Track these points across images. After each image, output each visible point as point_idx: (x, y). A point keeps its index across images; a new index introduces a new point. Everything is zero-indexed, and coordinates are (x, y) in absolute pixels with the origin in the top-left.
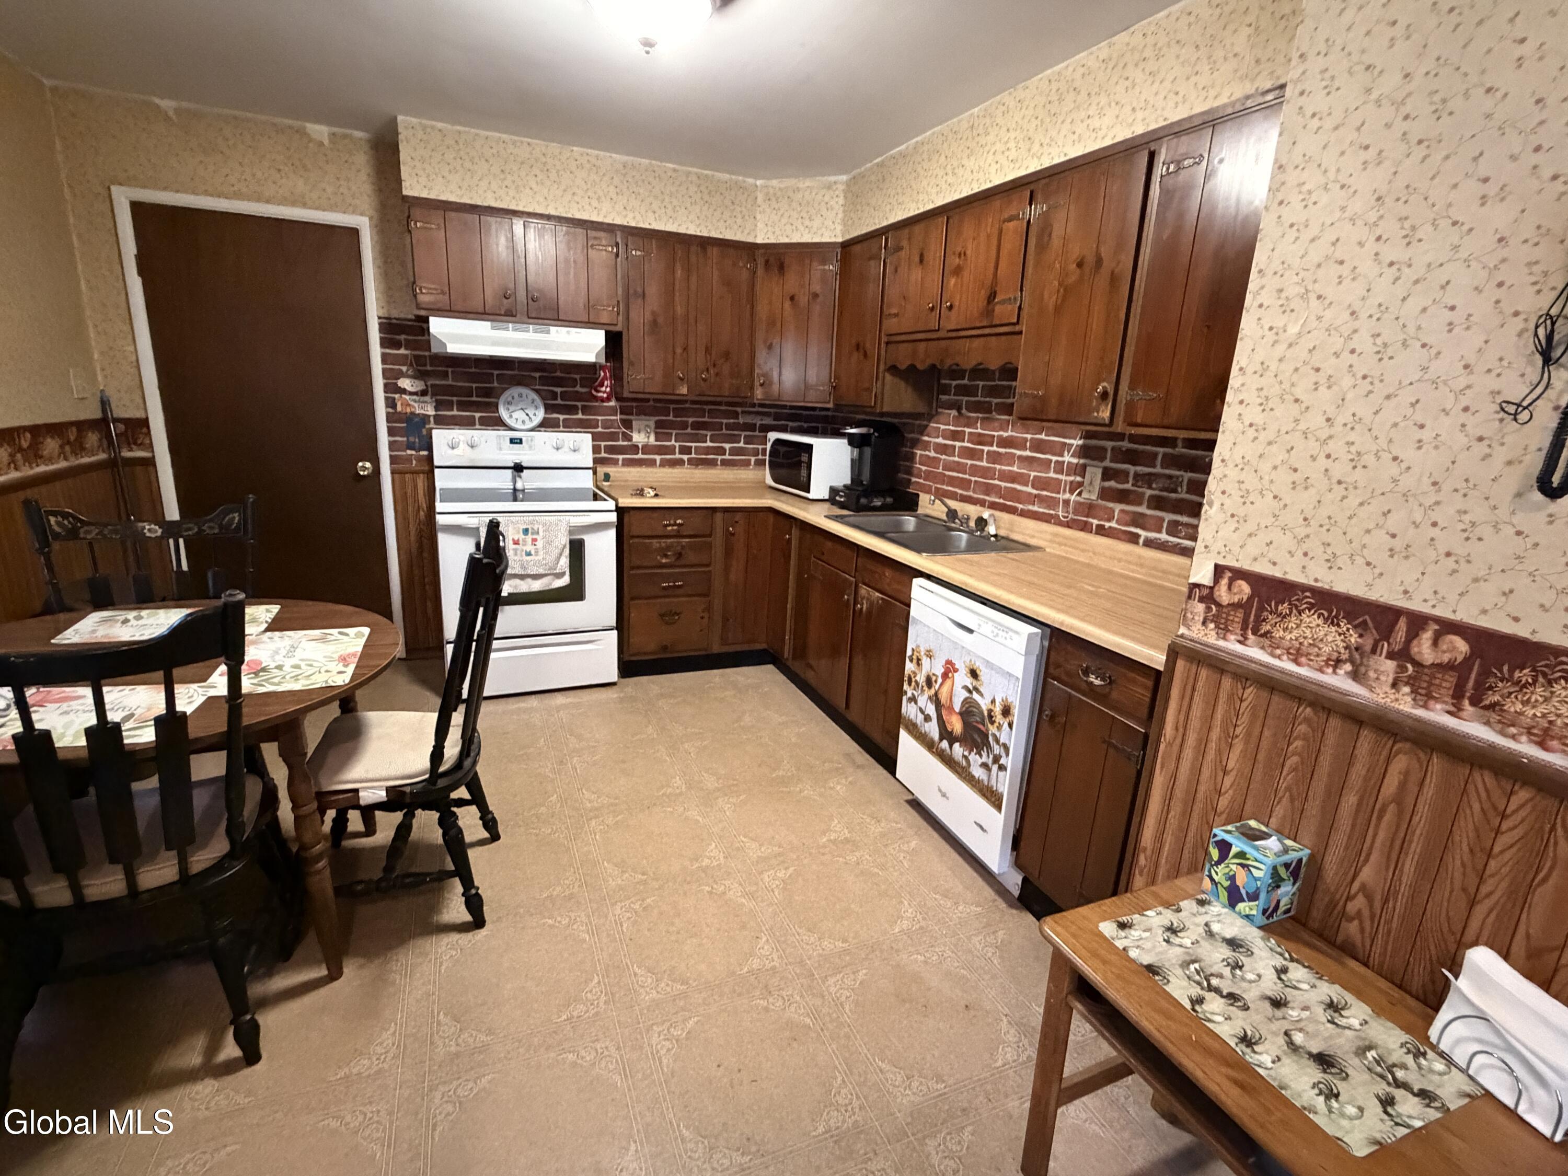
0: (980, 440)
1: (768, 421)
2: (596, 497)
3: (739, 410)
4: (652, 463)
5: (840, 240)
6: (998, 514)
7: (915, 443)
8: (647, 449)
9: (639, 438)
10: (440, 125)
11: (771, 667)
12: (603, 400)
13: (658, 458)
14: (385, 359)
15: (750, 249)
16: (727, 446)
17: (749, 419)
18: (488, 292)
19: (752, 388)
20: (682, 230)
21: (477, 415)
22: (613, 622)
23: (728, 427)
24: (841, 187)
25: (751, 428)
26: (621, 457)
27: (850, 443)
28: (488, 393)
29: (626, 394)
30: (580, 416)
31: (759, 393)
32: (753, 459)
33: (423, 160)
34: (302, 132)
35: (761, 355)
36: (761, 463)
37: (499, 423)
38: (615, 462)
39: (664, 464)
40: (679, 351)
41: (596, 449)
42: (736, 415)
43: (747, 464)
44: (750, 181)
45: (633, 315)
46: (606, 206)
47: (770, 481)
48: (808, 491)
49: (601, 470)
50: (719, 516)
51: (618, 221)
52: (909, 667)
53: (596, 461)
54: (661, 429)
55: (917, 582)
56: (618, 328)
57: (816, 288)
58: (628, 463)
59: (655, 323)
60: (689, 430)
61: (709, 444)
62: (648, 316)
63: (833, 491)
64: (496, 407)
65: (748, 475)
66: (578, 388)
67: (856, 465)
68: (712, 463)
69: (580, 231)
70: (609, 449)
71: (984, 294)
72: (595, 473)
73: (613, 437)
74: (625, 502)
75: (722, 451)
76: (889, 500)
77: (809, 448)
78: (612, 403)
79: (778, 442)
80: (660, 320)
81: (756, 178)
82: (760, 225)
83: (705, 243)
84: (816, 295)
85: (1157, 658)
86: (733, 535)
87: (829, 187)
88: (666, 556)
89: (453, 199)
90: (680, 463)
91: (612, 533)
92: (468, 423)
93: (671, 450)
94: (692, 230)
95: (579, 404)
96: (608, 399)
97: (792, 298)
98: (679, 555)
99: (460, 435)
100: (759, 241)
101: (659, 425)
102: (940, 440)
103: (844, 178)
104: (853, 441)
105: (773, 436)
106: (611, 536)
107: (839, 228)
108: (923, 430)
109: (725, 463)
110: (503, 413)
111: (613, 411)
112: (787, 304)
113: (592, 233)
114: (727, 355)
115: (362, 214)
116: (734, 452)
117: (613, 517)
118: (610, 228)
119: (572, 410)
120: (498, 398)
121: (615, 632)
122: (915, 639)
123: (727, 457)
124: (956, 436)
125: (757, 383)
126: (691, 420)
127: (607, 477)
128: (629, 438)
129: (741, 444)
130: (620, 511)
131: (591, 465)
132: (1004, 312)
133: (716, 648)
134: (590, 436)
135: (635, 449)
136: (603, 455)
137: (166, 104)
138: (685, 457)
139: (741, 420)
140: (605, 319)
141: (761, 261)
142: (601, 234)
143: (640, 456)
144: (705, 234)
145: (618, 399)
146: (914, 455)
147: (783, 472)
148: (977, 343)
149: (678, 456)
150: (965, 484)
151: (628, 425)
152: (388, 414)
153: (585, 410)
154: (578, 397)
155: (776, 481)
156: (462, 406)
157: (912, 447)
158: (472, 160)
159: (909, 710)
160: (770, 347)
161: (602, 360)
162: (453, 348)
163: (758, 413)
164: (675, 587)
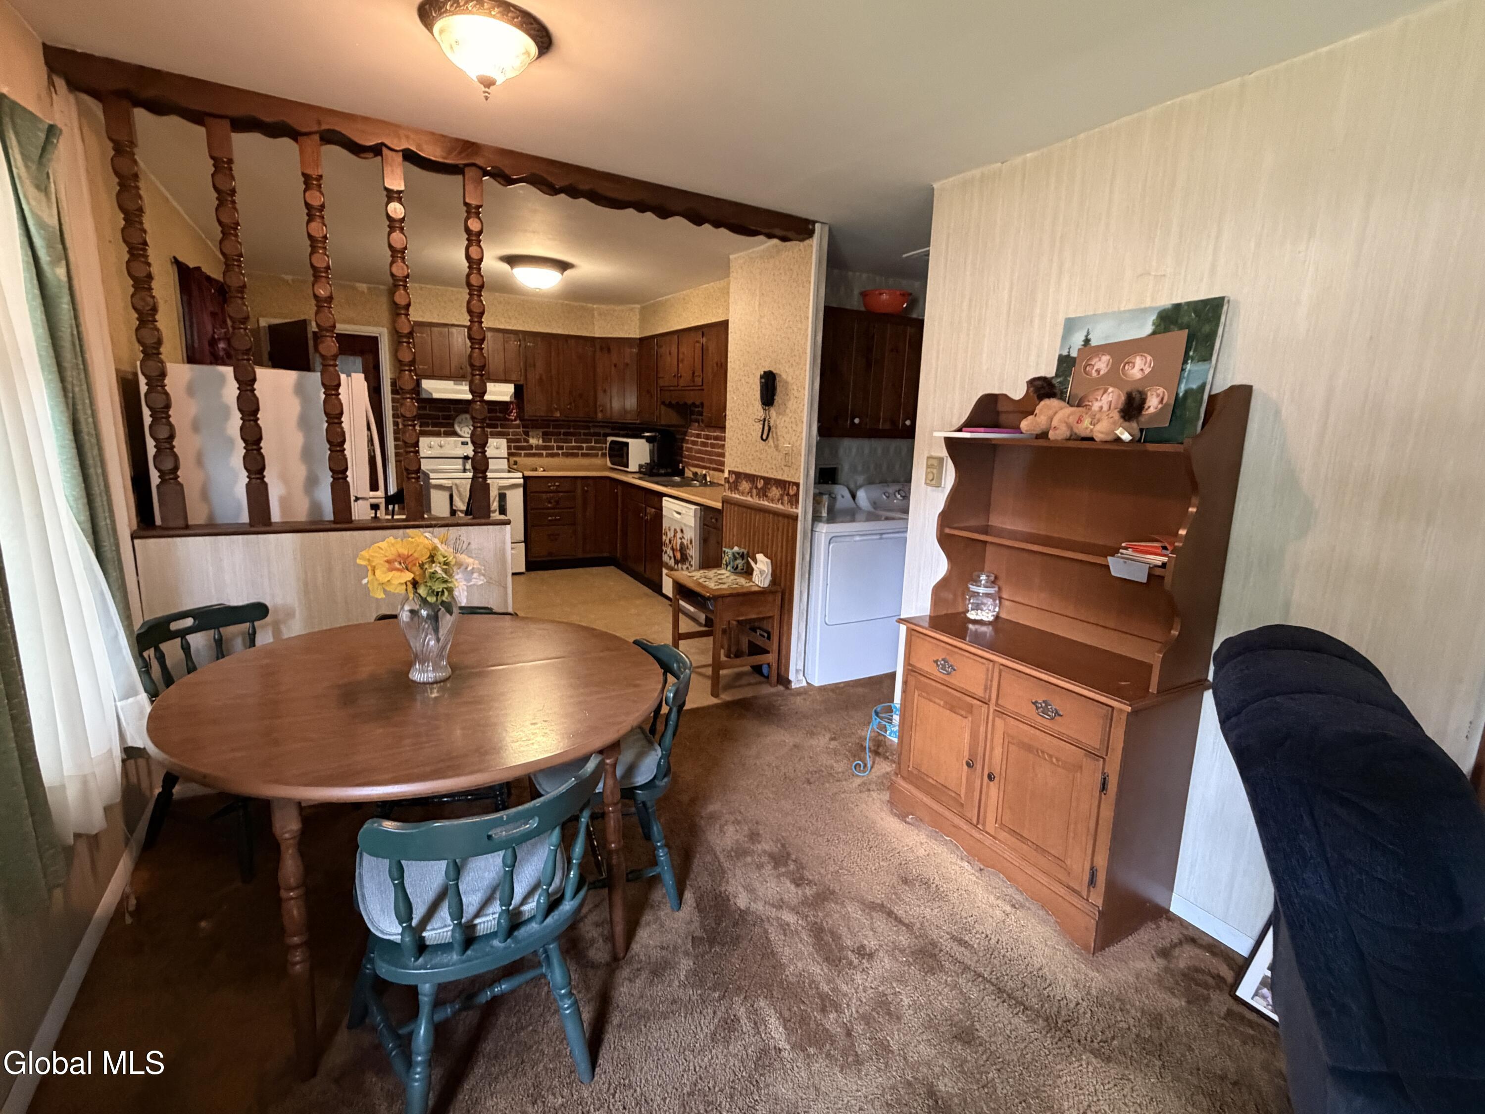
0: (707, 437)
1: (608, 431)
2: (509, 472)
3: (591, 424)
4: (541, 455)
5: (638, 337)
6: (711, 472)
7: (683, 440)
8: (538, 447)
9: (533, 441)
10: (428, 286)
11: (612, 567)
12: (512, 421)
13: (544, 452)
14: (393, 400)
15: (592, 340)
16: (584, 445)
17: (597, 430)
18: (453, 366)
19: (596, 413)
20: (554, 332)
21: (442, 430)
22: (522, 539)
23: (585, 434)
24: (637, 311)
25: (598, 434)
26: (523, 452)
27: (647, 441)
28: (448, 417)
29: (526, 417)
30: (499, 429)
31: (600, 415)
32: (600, 453)
33: (420, 303)
34: (354, 288)
35: (600, 394)
36: (604, 455)
37: (455, 434)
38: (520, 455)
39: (548, 455)
40: (554, 394)
41: (509, 448)
42: (588, 428)
43: (596, 455)
44: (590, 305)
45: (529, 376)
46: (513, 321)
47: (609, 464)
48: (627, 467)
49: (512, 459)
50: (579, 482)
51: (521, 328)
52: (664, 537)
53: (510, 454)
54: (546, 436)
55: (664, 498)
56: (521, 383)
57: (627, 360)
58: (527, 455)
59: (541, 380)
60: (562, 437)
61: (573, 444)
62: (537, 377)
63: (641, 466)
64: (452, 425)
65: (598, 461)
66: (498, 414)
67: (652, 452)
68: (575, 455)
69: (501, 335)
70: (516, 448)
71: (691, 373)
72: (508, 461)
73: (518, 441)
74: (527, 473)
75: (581, 448)
76: (669, 470)
77: (627, 444)
78: (518, 422)
79: (612, 442)
80: (544, 377)
81: (594, 304)
82: (596, 328)
83: (567, 338)
84: (627, 364)
85: (719, 505)
86: (587, 491)
87: (632, 310)
88: (550, 503)
89: (434, 321)
90: (557, 455)
91: (521, 490)
92: (438, 434)
93: (552, 448)
94: (560, 331)
95: (499, 423)
96: (515, 420)
97: (615, 366)
98: (557, 502)
99: (434, 441)
100: (597, 335)
101: (545, 434)
102: (693, 439)
103: (639, 306)
104: (649, 440)
105: (610, 439)
106: (520, 491)
107: (638, 331)
108: (685, 434)
109: (584, 455)
110: (457, 429)
111: (518, 427)
112: (613, 368)
113: (506, 335)
114: (581, 396)
115: (383, 326)
116: (588, 448)
117: (521, 481)
118: (515, 332)
119: (496, 426)
120: (454, 420)
121: (523, 544)
122: (665, 524)
123: (585, 451)
124: (698, 436)
125: (598, 410)
126: (562, 431)
127: (516, 463)
128: (528, 441)
129: (593, 444)
130: (525, 478)
131: (506, 456)
132: (698, 381)
133: (580, 555)
134: (505, 441)
135: (531, 447)
136: (513, 451)
137: (289, 278)
138: (560, 452)
139: (592, 431)
140: (514, 378)
141: (598, 347)
142: (512, 335)
143: (534, 451)
144: (567, 333)
145: (521, 420)
146: (682, 447)
147: (616, 459)
148: (692, 393)
149: (555, 451)
150: (702, 459)
151: (527, 434)
152: (394, 430)
153: (502, 426)
154: (499, 419)
155: (613, 464)
156: (434, 425)
157: (682, 443)
158: (445, 302)
159: (665, 558)
160: (605, 391)
161: (513, 399)
162: (436, 395)
163: (601, 426)
164: (556, 520)
